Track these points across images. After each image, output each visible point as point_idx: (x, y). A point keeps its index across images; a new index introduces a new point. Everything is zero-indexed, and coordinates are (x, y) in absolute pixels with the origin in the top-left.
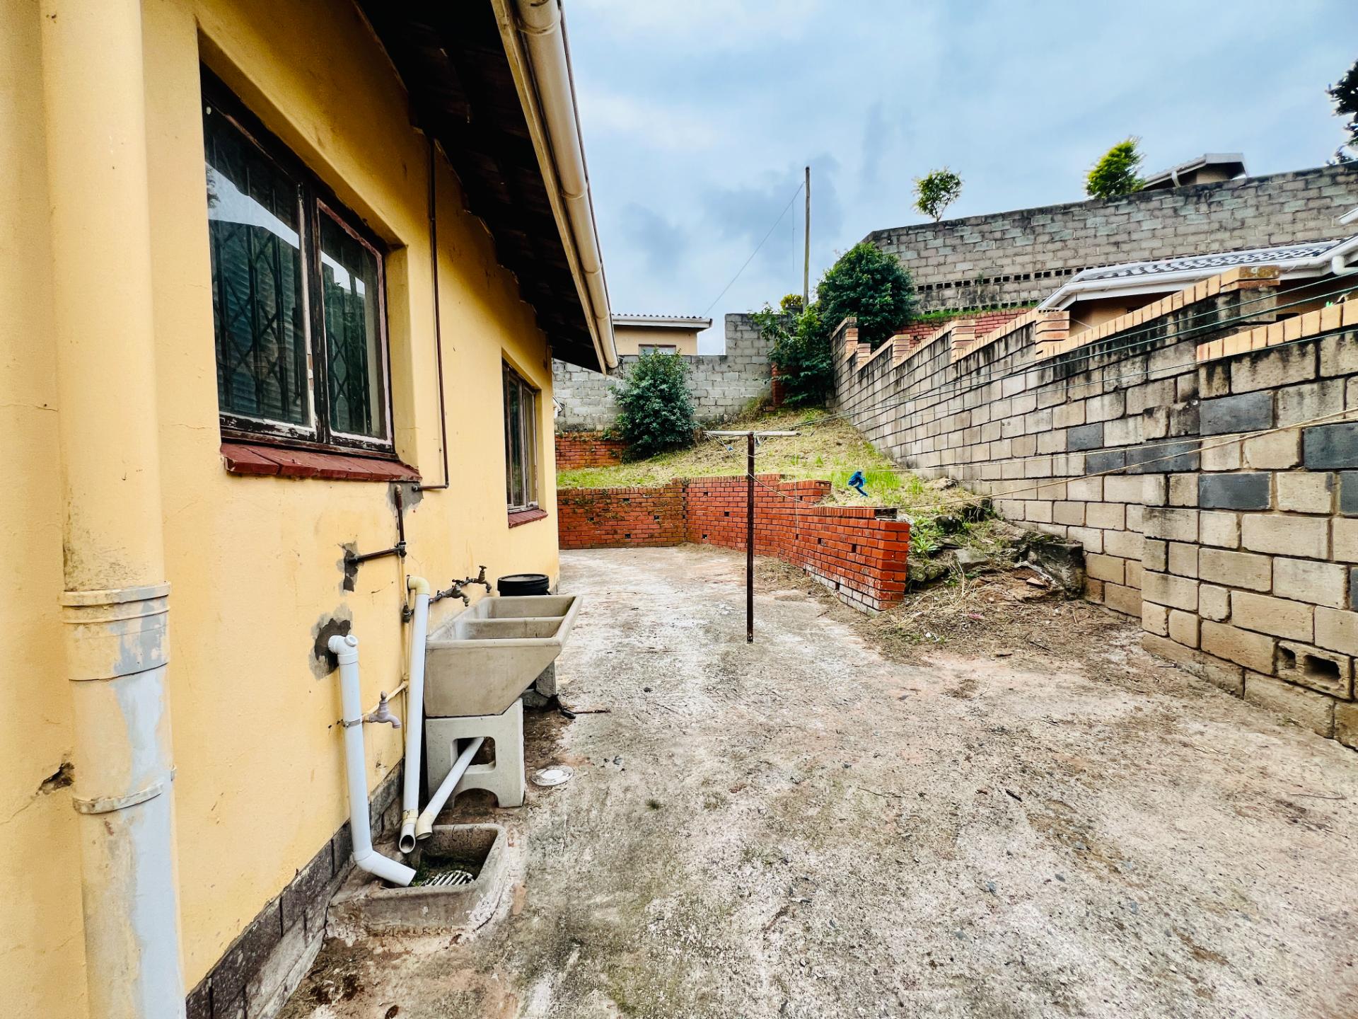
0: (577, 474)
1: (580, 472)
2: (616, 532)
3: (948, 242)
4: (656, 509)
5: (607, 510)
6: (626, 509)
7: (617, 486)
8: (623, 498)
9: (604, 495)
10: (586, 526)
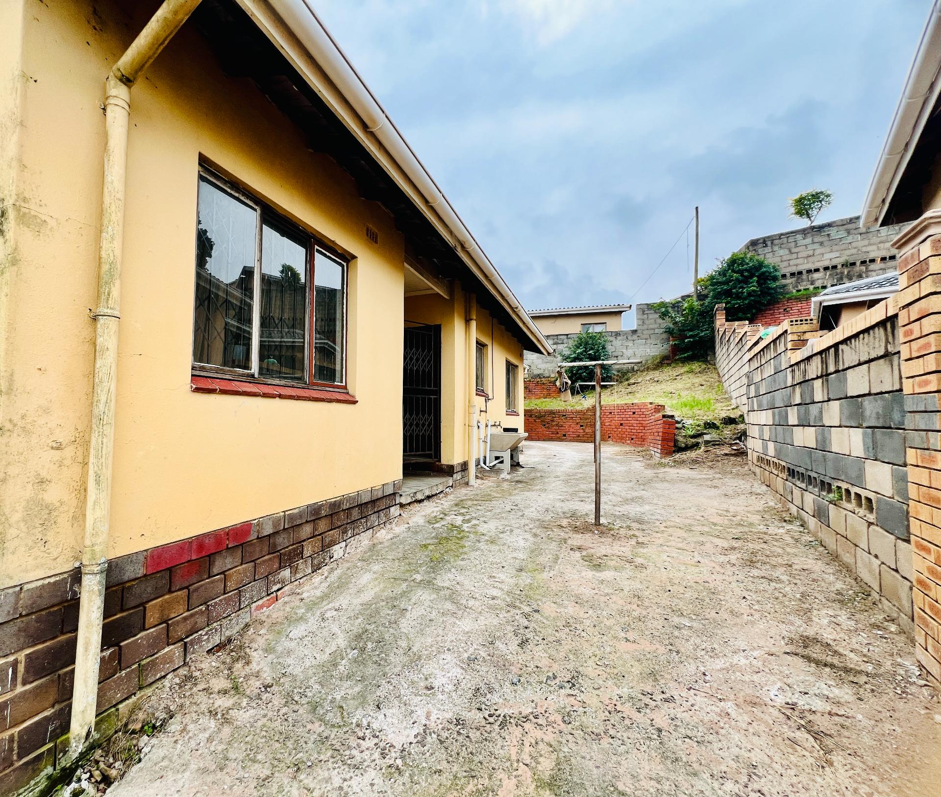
0: (538, 402)
1: (540, 400)
2: (558, 433)
3: (816, 240)
4: (582, 421)
5: (553, 421)
6: (564, 421)
7: (559, 408)
8: (562, 414)
9: (552, 413)
10: (542, 429)
